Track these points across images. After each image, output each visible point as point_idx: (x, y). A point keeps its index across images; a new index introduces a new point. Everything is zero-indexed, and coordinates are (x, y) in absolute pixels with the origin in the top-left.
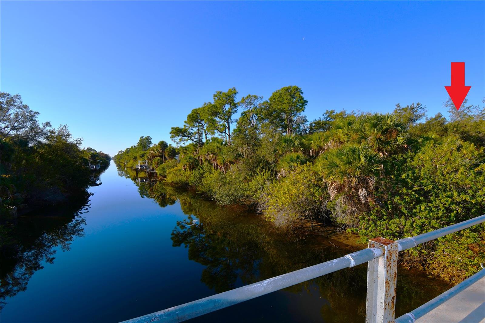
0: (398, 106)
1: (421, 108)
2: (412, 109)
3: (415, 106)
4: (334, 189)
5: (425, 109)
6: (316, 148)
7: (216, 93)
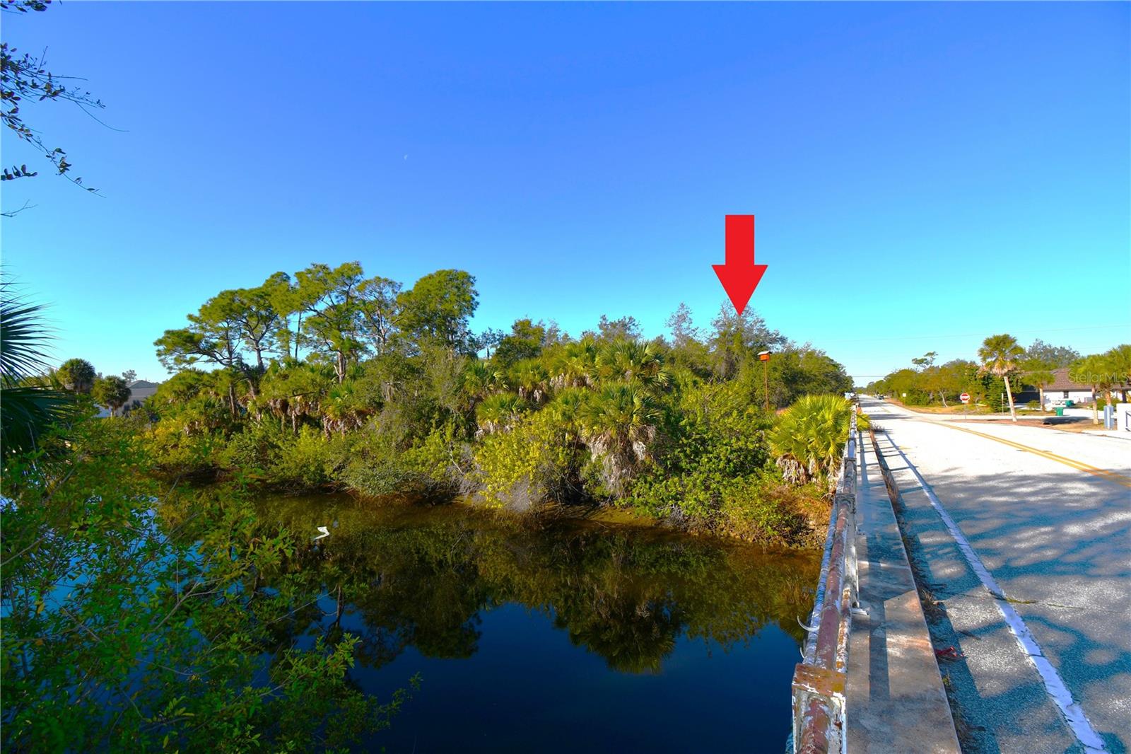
0: (604, 318)
1: (634, 325)
2: (624, 325)
3: (627, 320)
4: (604, 445)
5: (639, 327)
7: (311, 267)
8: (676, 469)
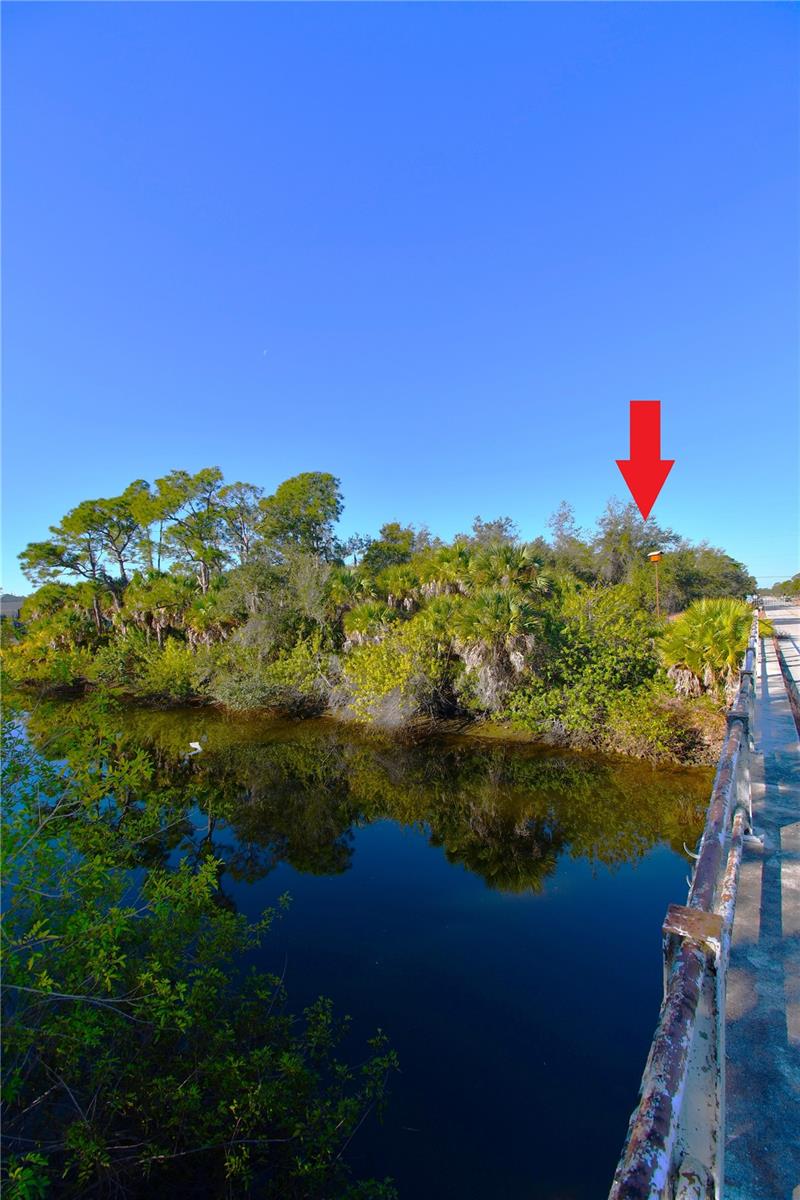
0: (478, 519)
1: (511, 526)
2: (501, 526)
3: (504, 521)
4: (479, 656)
5: (517, 528)
6: (398, 594)
7: (171, 474)
8: (557, 680)
